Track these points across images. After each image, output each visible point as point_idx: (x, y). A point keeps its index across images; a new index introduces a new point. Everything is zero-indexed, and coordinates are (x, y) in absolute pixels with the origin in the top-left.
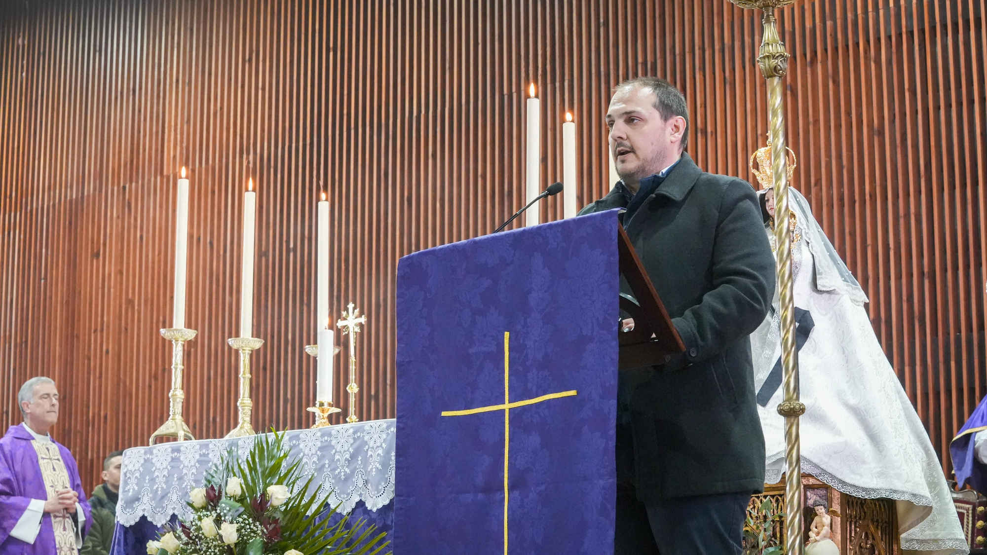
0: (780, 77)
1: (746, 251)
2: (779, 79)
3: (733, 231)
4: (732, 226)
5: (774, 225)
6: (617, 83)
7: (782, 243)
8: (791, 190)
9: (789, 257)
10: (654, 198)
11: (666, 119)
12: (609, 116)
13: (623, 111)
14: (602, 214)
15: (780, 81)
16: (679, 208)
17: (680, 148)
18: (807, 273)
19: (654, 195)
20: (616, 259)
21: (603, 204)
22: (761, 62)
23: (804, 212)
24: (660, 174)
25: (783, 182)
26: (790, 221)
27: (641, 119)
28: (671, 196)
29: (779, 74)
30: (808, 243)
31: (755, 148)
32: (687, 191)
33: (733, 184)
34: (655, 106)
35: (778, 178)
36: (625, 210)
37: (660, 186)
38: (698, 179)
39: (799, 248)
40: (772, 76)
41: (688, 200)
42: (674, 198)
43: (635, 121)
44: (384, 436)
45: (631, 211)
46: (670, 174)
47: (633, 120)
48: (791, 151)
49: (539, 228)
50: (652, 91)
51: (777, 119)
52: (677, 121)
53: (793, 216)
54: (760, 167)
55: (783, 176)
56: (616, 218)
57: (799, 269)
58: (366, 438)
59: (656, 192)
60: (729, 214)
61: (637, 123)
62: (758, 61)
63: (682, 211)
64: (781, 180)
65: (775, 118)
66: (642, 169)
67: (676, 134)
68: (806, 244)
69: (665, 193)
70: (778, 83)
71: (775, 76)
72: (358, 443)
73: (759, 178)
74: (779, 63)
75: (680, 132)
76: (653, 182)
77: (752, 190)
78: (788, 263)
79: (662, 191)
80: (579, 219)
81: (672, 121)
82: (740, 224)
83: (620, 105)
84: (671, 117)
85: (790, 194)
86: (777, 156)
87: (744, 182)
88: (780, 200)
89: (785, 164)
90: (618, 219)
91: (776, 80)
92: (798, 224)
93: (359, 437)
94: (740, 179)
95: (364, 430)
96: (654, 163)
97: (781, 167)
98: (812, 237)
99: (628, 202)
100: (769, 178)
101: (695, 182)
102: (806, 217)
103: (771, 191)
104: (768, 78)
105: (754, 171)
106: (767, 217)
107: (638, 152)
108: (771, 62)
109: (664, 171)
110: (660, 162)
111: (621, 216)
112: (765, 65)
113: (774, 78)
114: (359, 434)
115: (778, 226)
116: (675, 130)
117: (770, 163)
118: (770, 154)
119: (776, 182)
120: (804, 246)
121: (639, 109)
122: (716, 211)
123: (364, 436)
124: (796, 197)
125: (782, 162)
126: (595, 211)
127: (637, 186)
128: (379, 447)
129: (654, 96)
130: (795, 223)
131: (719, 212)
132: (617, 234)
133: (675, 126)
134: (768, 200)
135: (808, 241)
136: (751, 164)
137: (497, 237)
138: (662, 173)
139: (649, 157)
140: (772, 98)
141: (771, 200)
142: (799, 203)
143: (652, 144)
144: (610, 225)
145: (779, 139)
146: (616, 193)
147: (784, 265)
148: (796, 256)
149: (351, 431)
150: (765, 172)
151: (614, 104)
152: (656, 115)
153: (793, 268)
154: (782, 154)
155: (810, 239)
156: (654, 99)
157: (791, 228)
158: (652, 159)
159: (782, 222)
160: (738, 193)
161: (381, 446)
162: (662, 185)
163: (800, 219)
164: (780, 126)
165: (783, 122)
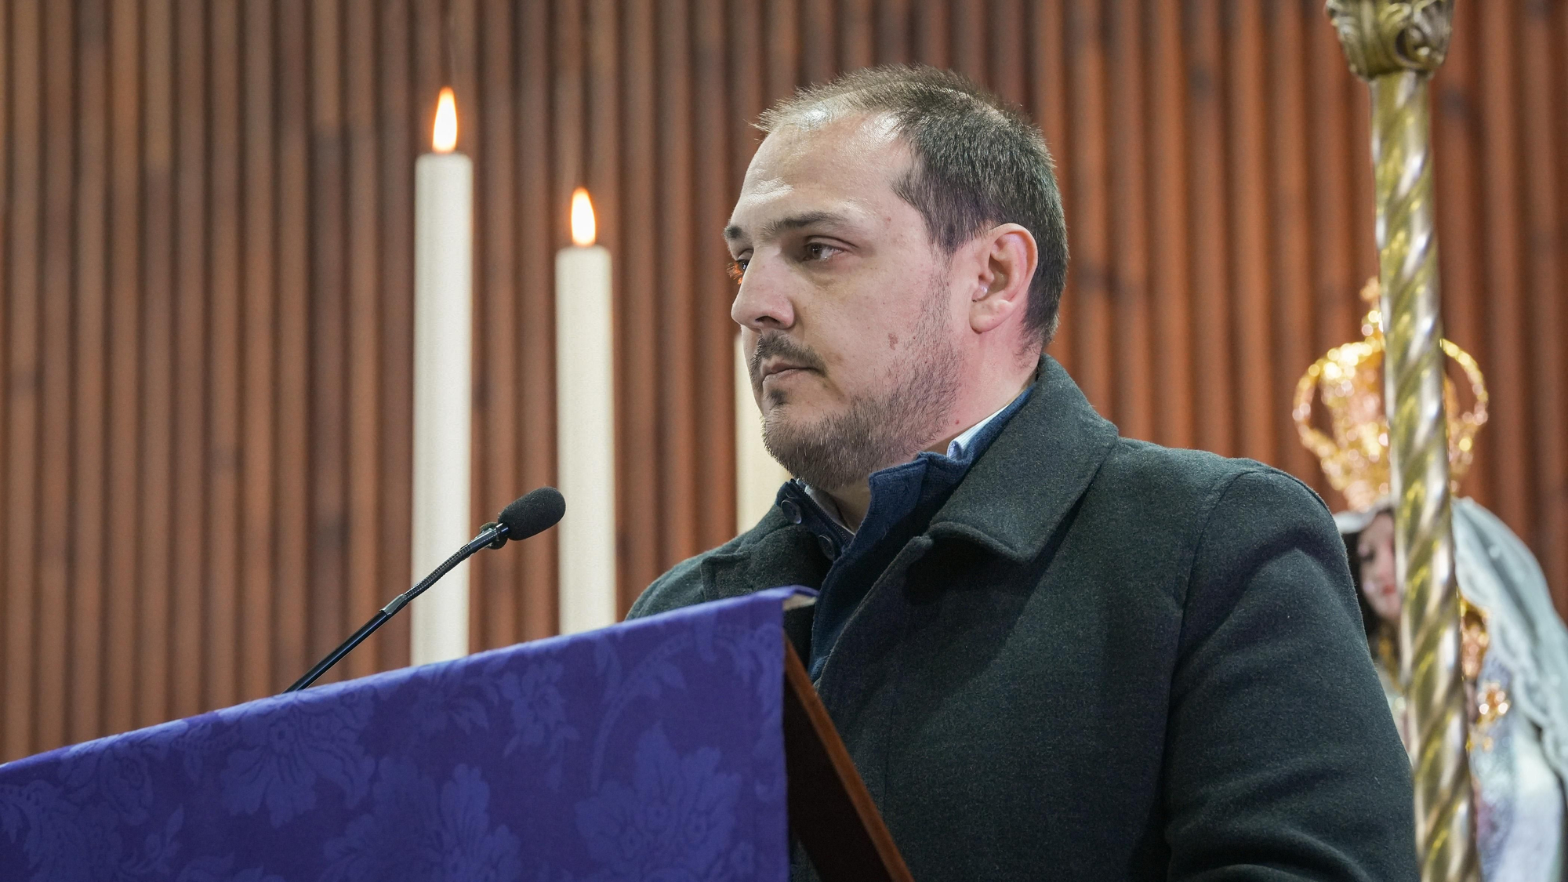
0: (1421, 73)
1: (1300, 762)
2: (1417, 82)
3: (1244, 681)
4: (1237, 662)
5: (1396, 653)
6: (766, 102)
7: (1433, 730)
8: (1466, 517)
9: (1463, 788)
10: (930, 551)
11: (949, 238)
12: (735, 233)
13: (779, 216)
14: (722, 614)
15: (1421, 89)
16: (1031, 588)
17: (1025, 349)
18: (1539, 847)
19: (924, 540)
20: (774, 789)
21: (733, 574)
22: (1345, 14)
23: (1518, 602)
24: (950, 453)
25: (1434, 486)
26: (1466, 638)
27: (853, 247)
28: (995, 543)
29: (1415, 59)
30: (1538, 731)
31: (1317, 351)
32: (1057, 518)
33: (1238, 489)
34: (905, 191)
35: (1413, 471)
36: (810, 595)
37: (952, 499)
38: (1098, 471)
39: (1503, 750)
40: (1385, 70)
41: (1062, 552)
42: (1005, 549)
43: (826, 254)
45: (837, 603)
46: (987, 455)
47: (818, 248)
48: (1466, 361)
49: (471, 671)
50: (894, 135)
51: (1408, 240)
52: (1000, 244)
53: (1474, 618)
54: (1339, 426)
55: (1434, 464)
56: (774, 629)
57: (1507, 834)
59: (932, 527)
60: (1224, 611)
61: (831, 259)
62: (1333, 13)
63: (1038, 599)
64: (1424, 483)
65: (1401, 236)
66: (856, 436)
67: (999, 300)
68: (1531, 731)
69: (970, 530)
70: (1411, 98)
71: (1399, 69)
73: (1332, 468)
74: (1418, 17)
75: (1012, 288)
76: (925, 482)
77: (1313, 513)
78: (1462, 809)
79: (956, 520)
80: (631, 633)
81: (975, 250)
82: (1265, 654)
83: (772, 190)
84: (973, 229)
85: (1461, 532)
86: (1408, 386)
87: (1280, 478)
88: (1422, 559)
89: (1441, 416)
90: (782, 631)
91: (1404, 86)
92: (1497, 652)
94: (1256, 465)
96: (905, 412)
97: (1423, 430)
98: (1555, 703)
99: (830, 563)
100: (1376, 471)
101: (1088, 479)
102: (1530, 624)
103: (1385, 523)
104: (1371, 75)
105: (1310, 438)
106: (1376, 624)
107: (835, 372)
108: (1383, 16)
109: (963, 440)
110: (929, 408)
111: (799, 624)
112: (1359, 26)
113: (1395, 77)
115: (1418, 660)
116: (991, 276)
117: (1382, 409)
118: (1380, 371)
119: (1407, 484)
120: (1521, 743)
121: (835, 205)
122: (1170, 601)
124: (1485, 543)
125: (1430, 409)
126: (701, 599)
127: (859, 497)
129: (906, 148)
130: (1482, 651)
131: (1185, 606)
132: (778, 691)
133: (994, 263)
134: (1371, 557)
135: (1540, 719)
136: (1302, 410)
137: (307, 704)
138: (957, 446)
139: (884, 390)
140: (1386, 153)
141: (1383, 555)
142: (1498, 569)
143: (893, 340)
144: (754, 656)
145: (1414, 319)
146: (781, 526)
147: (1443, 819)
148: (1490, 780)
150: (1357, 444)
151: (757, 180)
152: (912, 223)
153: (1482, 831)
154: (1428, 376)
155: (1545, 711)
156: (904, 161)
157: (1469, 668)
158: (895, 397)
159: (1430, 644)
160: (1260, 526)
162: (959, 495)
163: (1503, 632)
164: (1418, 267)
165: (1433, 252)
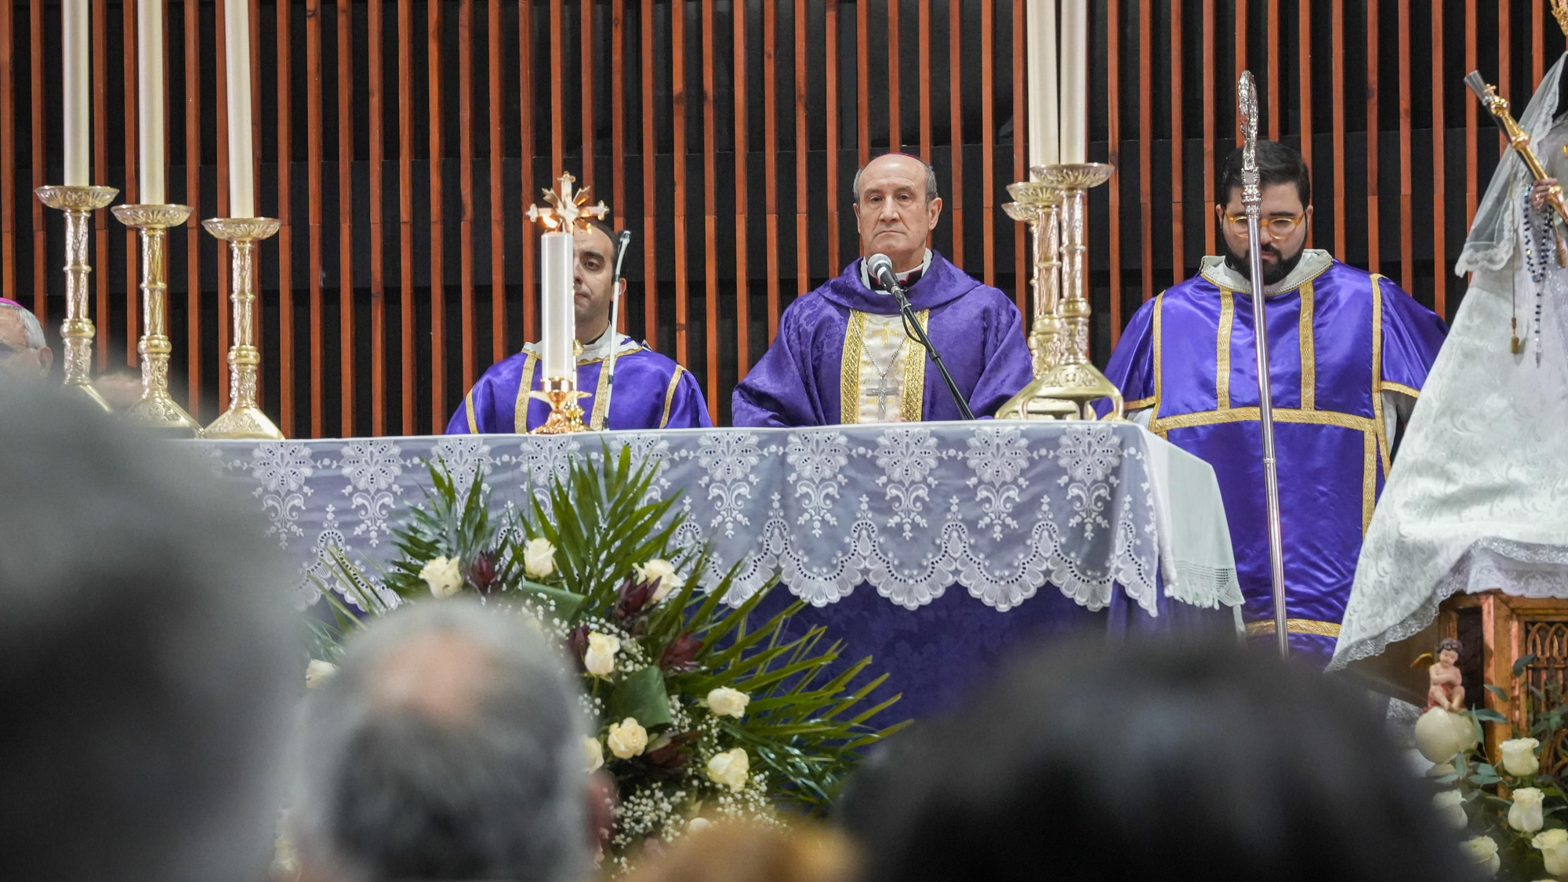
44: (753, 460)
58: (704, 462)
72: (682, 470)
93: (684, 460)
95: (699, 446)
114: (684, 453)
123: (699, 457)
128: (739, 481)
149: (664, 445)
161: (746, 478)
